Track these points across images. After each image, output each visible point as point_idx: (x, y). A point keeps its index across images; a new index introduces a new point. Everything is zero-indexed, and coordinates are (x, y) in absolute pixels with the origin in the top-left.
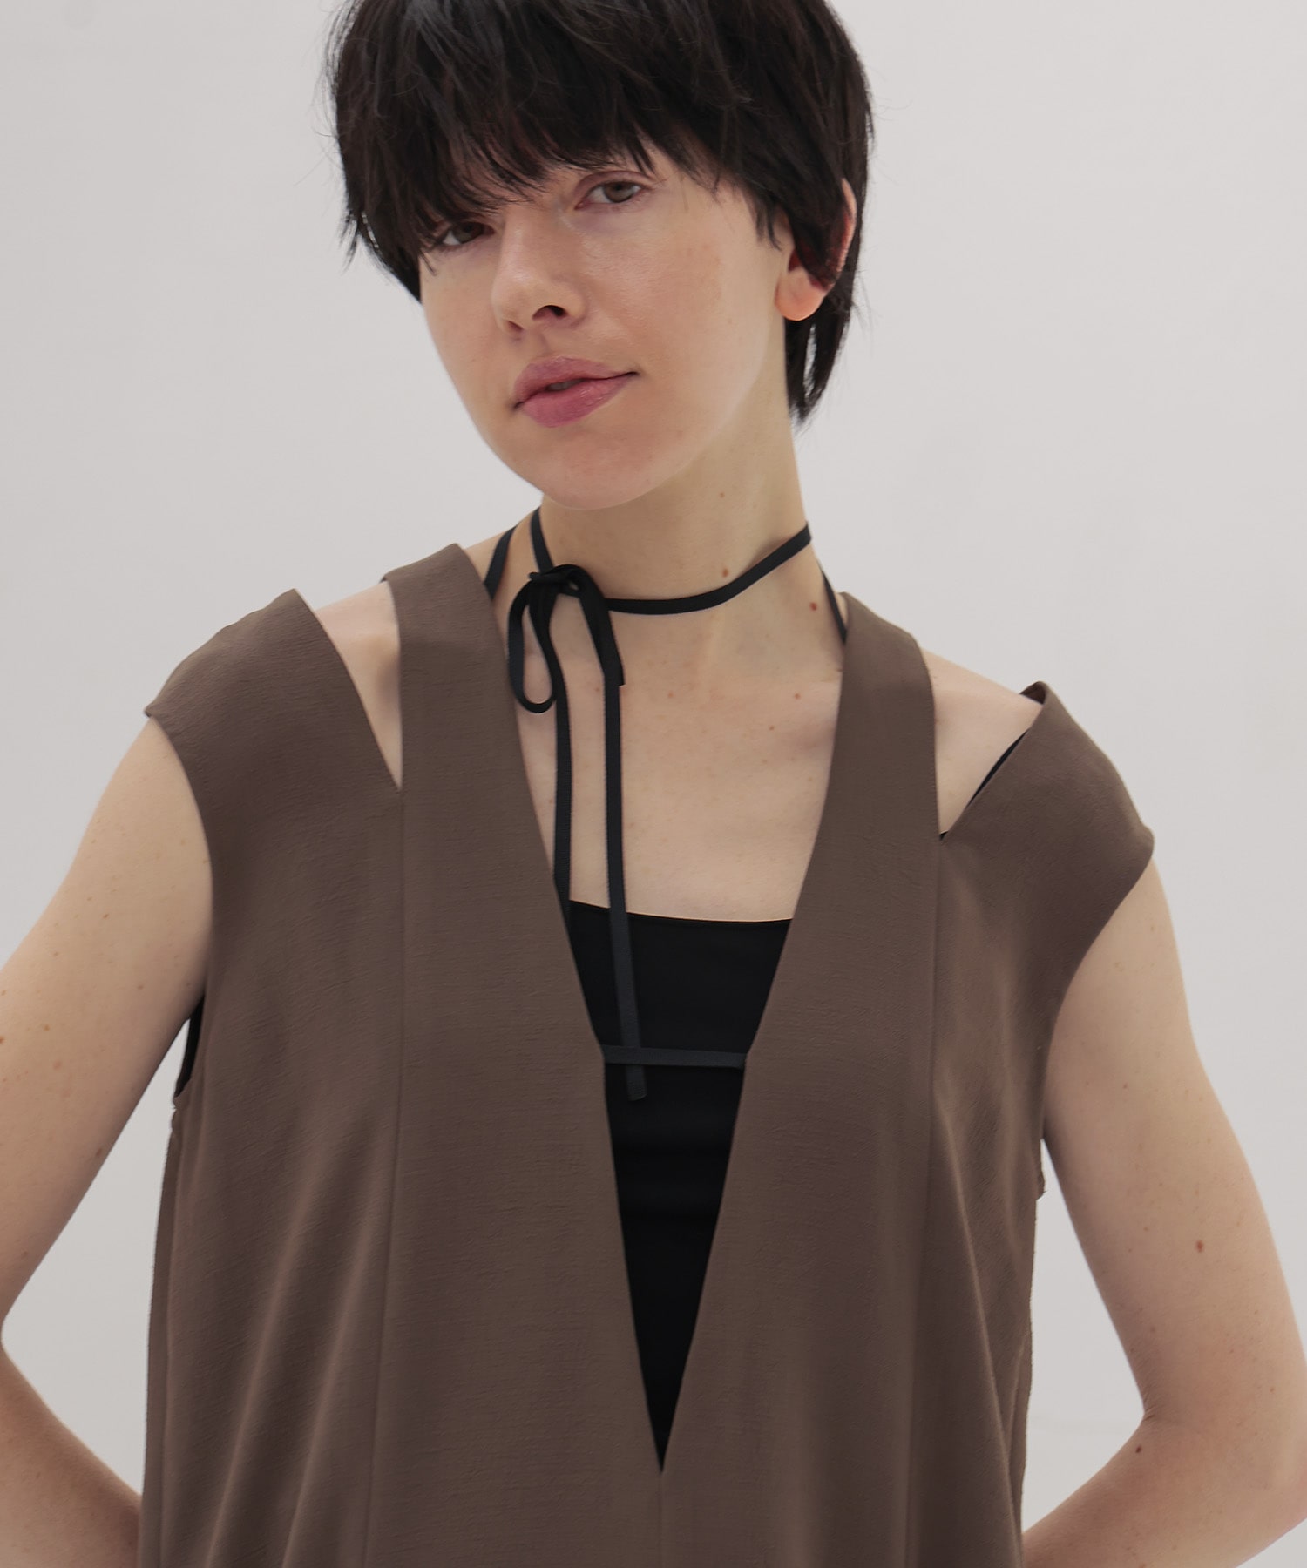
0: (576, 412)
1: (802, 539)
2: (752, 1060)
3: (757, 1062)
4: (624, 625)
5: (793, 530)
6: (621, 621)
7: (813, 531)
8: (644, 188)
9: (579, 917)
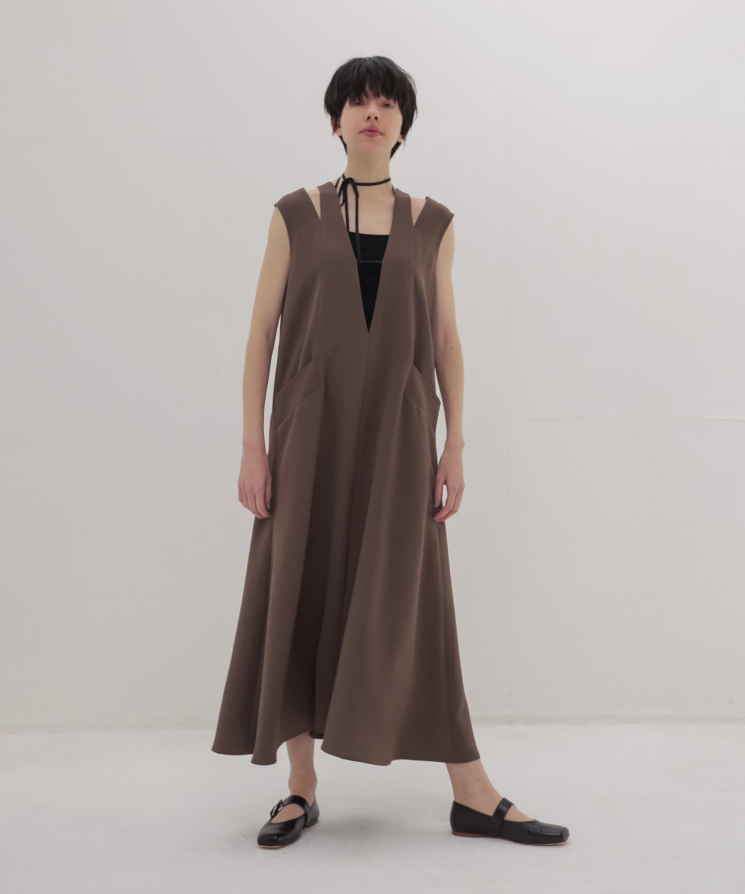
0: (373, 136)
1: (389, 180)
2: (383, 262)
3: (384, 262)
4: (359, 188)
5: (388, 178)
6: (359, 187)
7: (391, 179)
8: (392, 107)
9: (351, 234)
